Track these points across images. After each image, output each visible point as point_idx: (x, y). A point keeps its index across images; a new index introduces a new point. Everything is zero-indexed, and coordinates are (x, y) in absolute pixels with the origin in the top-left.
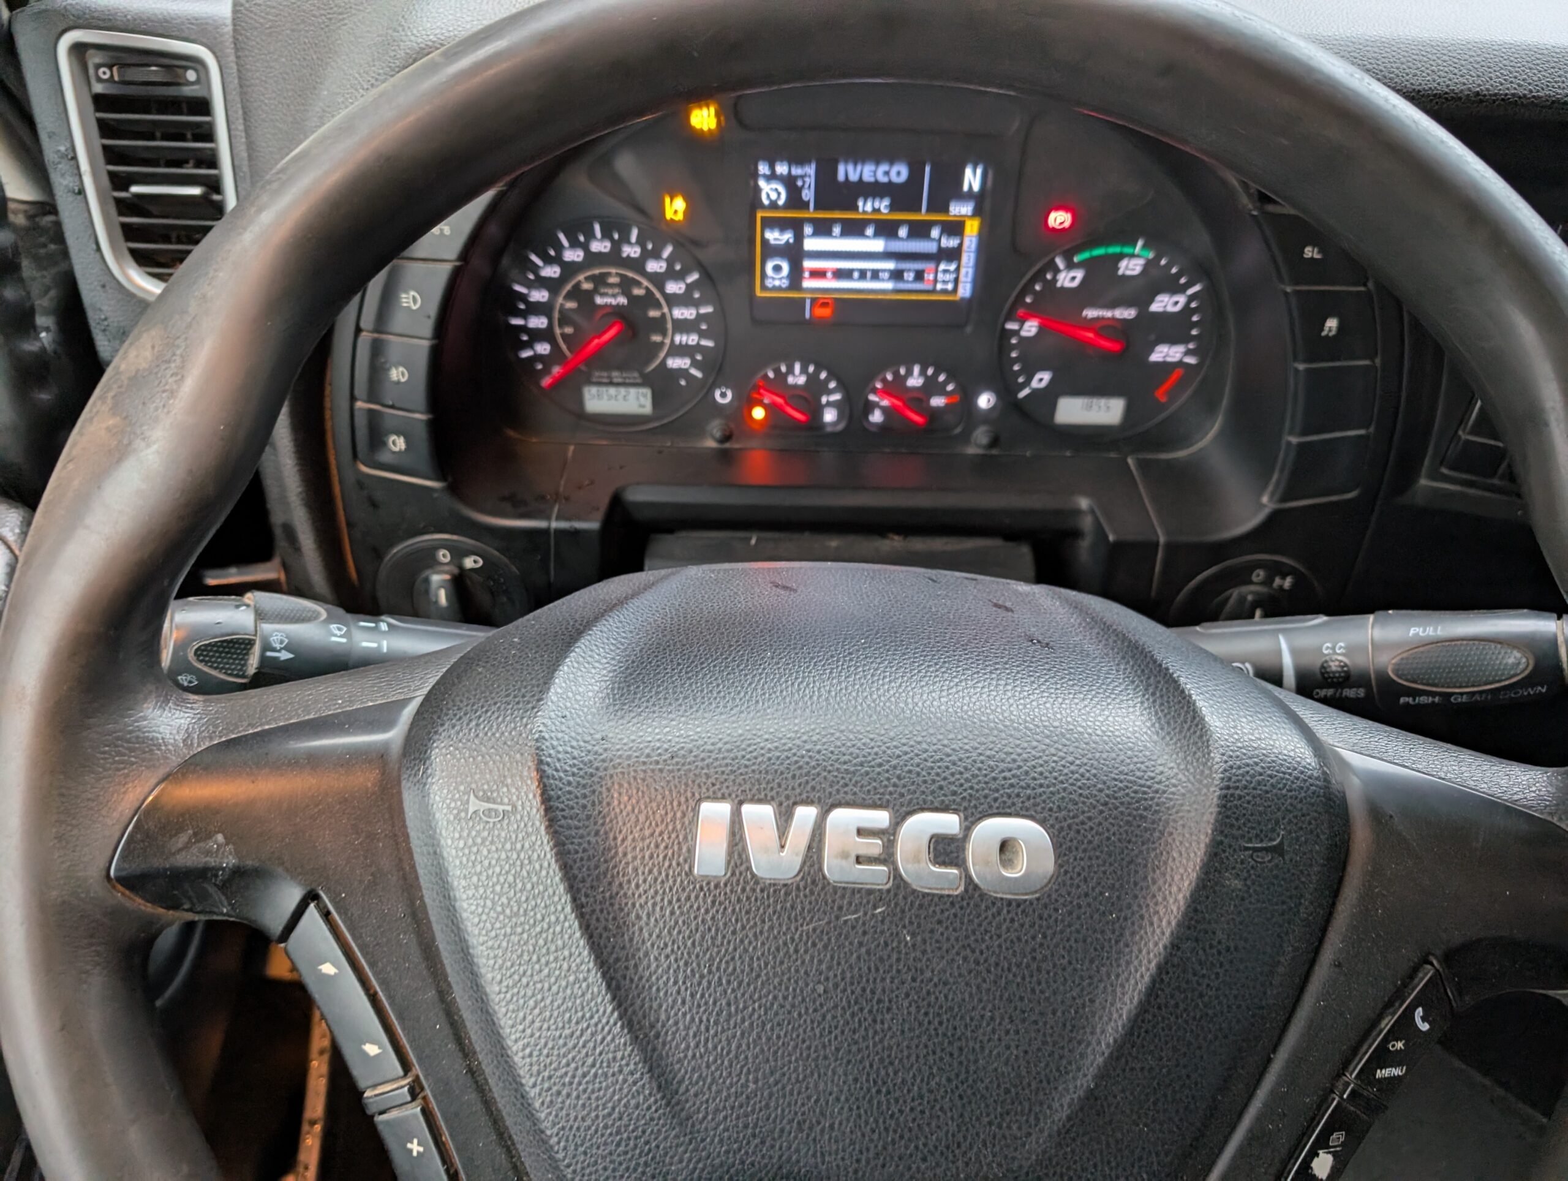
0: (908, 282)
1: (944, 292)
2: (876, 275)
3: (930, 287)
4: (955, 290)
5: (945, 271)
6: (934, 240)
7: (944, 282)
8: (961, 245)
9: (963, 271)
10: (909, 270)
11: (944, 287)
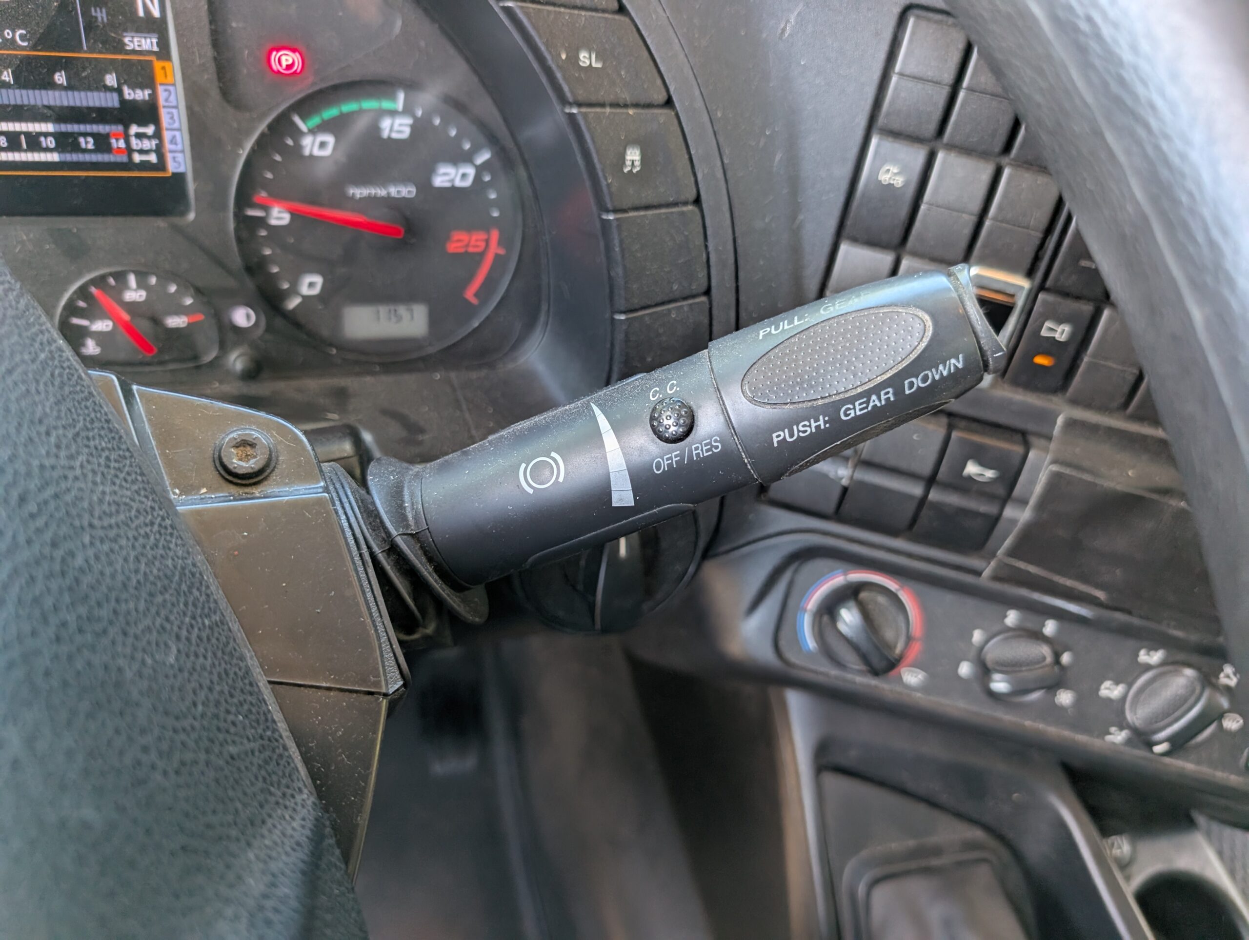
0: (85, 151)
1: (145, 166)
2: (34, 142)
3: (124, 158)
4: (161, 165)
5: (139, 136)
6: (110, 89)
7: (141, 152)
8: (154, 96)
9: (167, 135)
10: (85, 135)
11: (145, 158)
